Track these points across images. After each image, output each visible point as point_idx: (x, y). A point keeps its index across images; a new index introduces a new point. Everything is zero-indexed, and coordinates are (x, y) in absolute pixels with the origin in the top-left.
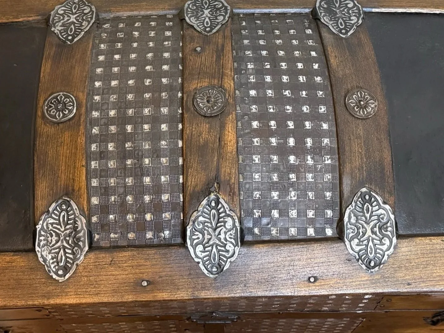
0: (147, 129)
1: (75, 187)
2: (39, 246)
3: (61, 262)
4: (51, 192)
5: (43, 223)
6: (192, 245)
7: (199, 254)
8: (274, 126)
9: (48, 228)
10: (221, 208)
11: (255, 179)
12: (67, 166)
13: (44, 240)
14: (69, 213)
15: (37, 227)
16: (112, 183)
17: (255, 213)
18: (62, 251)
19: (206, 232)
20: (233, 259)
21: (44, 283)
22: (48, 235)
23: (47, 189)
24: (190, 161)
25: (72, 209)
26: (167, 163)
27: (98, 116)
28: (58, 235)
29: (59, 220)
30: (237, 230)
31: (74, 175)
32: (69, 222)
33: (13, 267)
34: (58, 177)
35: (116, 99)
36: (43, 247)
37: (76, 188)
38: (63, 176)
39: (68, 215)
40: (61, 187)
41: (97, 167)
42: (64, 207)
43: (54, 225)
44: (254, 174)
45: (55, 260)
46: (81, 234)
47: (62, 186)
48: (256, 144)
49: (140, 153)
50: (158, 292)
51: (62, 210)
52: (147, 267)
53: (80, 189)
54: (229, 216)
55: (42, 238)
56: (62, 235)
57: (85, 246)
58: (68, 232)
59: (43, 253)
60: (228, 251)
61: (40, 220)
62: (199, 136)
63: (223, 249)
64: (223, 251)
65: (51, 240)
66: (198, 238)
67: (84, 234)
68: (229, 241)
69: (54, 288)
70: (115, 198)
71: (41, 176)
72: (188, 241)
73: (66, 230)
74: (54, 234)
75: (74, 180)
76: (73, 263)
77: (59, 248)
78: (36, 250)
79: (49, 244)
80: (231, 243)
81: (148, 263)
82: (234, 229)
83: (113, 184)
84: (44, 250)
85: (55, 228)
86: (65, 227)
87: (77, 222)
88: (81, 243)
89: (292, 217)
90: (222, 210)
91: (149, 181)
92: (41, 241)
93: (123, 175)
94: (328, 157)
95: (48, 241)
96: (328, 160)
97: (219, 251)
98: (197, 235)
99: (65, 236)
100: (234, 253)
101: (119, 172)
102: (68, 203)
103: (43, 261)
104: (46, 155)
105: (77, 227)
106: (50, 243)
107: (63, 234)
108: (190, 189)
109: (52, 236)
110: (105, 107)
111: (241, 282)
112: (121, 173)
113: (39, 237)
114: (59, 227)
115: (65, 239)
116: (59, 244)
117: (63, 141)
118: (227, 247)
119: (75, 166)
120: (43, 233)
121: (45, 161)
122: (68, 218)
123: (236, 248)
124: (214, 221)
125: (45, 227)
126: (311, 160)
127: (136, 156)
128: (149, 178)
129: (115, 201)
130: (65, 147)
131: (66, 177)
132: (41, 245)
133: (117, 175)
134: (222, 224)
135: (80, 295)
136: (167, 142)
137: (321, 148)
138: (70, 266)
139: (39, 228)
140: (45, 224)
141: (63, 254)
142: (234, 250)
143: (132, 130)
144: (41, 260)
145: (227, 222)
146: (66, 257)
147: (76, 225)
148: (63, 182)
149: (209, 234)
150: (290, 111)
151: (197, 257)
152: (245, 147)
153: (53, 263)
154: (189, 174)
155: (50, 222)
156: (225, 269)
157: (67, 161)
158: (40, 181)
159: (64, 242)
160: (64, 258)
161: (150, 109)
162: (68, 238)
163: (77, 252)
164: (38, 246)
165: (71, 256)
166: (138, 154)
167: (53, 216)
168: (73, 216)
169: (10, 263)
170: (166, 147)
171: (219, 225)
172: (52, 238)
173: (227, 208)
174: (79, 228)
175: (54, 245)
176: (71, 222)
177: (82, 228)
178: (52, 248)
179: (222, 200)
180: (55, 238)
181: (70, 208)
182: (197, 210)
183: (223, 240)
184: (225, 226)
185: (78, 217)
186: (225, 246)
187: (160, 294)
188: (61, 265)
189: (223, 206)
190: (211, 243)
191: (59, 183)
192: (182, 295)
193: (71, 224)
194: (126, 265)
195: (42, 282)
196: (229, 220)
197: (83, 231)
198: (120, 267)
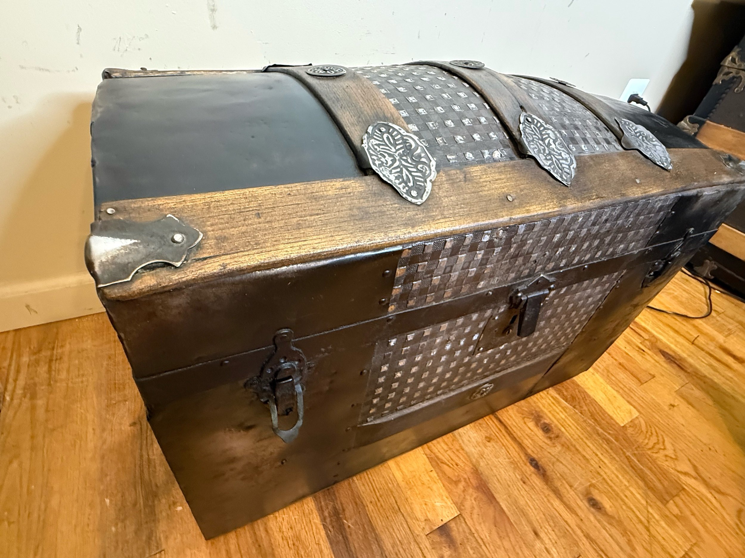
0: (427, 80)
1: (386, 114)
3: (410, 182)
4: (360, 119)
5: (368, 142)
6: (534, 153)
7: (545, 162)
9: (376, 149)
10: (537, 123)
12: (366, 100)
13: (378, 160)
14: (393, 135)
15: (363, 145)
18: (404, 170)
19: (538, 144)
20: (574, 166)
21: (399, 209)
22: (380, 155)
23: (353, 117)
25: (394, 129)
26: (465, 96)
28: (390, 155)
29: (384, 141)
30: (561, 140)
32: (397, 142)
33: (350, 193)
34: (361, 108)
36: (379, 166)
37: (388, 115)
38: (366, 106)
39: (392, 136)
42: (383, 129)
43: (381, 147)
45: (401, 180)
46: (419, 151)
47: (370, 114)
50: (528, 205)
51: (383, 132)
52: (503, 181)
53: (392, 114)
54: (548, 129)
55: (374, 157)
56: (396, 155)
57: (431, 161)
58: (401, 152)
59: (383, 172)
60: (566, 160)
61: (363, 139)
63: (560, 157)
64: (561, 160)
65: (386, 161)
66: (536, 148)
67: (423, 149)
68: (561, 150)
69: (414, 213)
70: (433, 124)
72: (531, 151)
73: (397, 150)
74: (386, 155)
75: (381, 108)
76: (425, 181)
77: (399, 167)
78: (374, 168)
79: (384, 164)
80: (563, 151)
81: (503, 176)
82: (559, 139)
83: (423, 114)
84: (383, 170)
85: (382, 149)
86: (395, 148)
87: (407, 141)
88: (423, 160)
90: (539, 125)
91: (458, 109)
92: (374, 160)
93: (428, 106)
95: (383, 162)
97: (558, 160)
98: (533, 145)
99: (401, 156)
100: (572, 160)
101: (423, 104)
102: (386, 126)
103: (389, 180)
105: (411, 146)
106: (386, 164)
109: (385, 157)
113: (370, 155)
114: (388, 148)
115: (401, 158)
116: (397, 164)
118: (564, 157)
120: (372, 153)
122: (394, 139)
124: (538, 134)
125: (373, 148)
128: (456, 106)
131: (370, 107)
132: (377, 164)
134: (547, 136)
135: (449, 218)
138: (422, 184)
139: (365, 146)
140: (370, 145)
141: (408, 173)
142: (570, 158)
143: (412, 81)
144: (386, 179)
145: (549, 134)
146: (413, 176)
147: (408, 144)
148: (369, 111)
149: (541, 145)
151: (545, 164)
153: (400, 184)
155: (374, 143)
156: (572, 176)
157: (363, 97)
159: (403, 161)
160: (410, 177)
162: (404, 158)
163: (423, 169)
164: (373, 165)
165: (418, 174)
167: (375, 137)
168: (399, 136)
169: (344, 190)
171: (544, 136)
172: (386, 159)
173: (543, 123)
174: (414, 145)
175: (392, 165)
176: (400, 141)
177: (418, 145)
178: (391, 168)
179: (534, 116)
180: (389, 160)
181: (391, 130)
182: (520, 123)
183: (556, 150)
184: (549, 137)
185: (406, 136)
186: (560, 154)
187: (531, 208)
188: (410, 184)
189: (538, 122)
190: (547, 152)
191: (365, 113)
192: (551, 206)
193: (399, 144)
194: (481, 180)
195: (396, 207)
196: (549, 132)
197: (419, 148)
198: (477, 183)
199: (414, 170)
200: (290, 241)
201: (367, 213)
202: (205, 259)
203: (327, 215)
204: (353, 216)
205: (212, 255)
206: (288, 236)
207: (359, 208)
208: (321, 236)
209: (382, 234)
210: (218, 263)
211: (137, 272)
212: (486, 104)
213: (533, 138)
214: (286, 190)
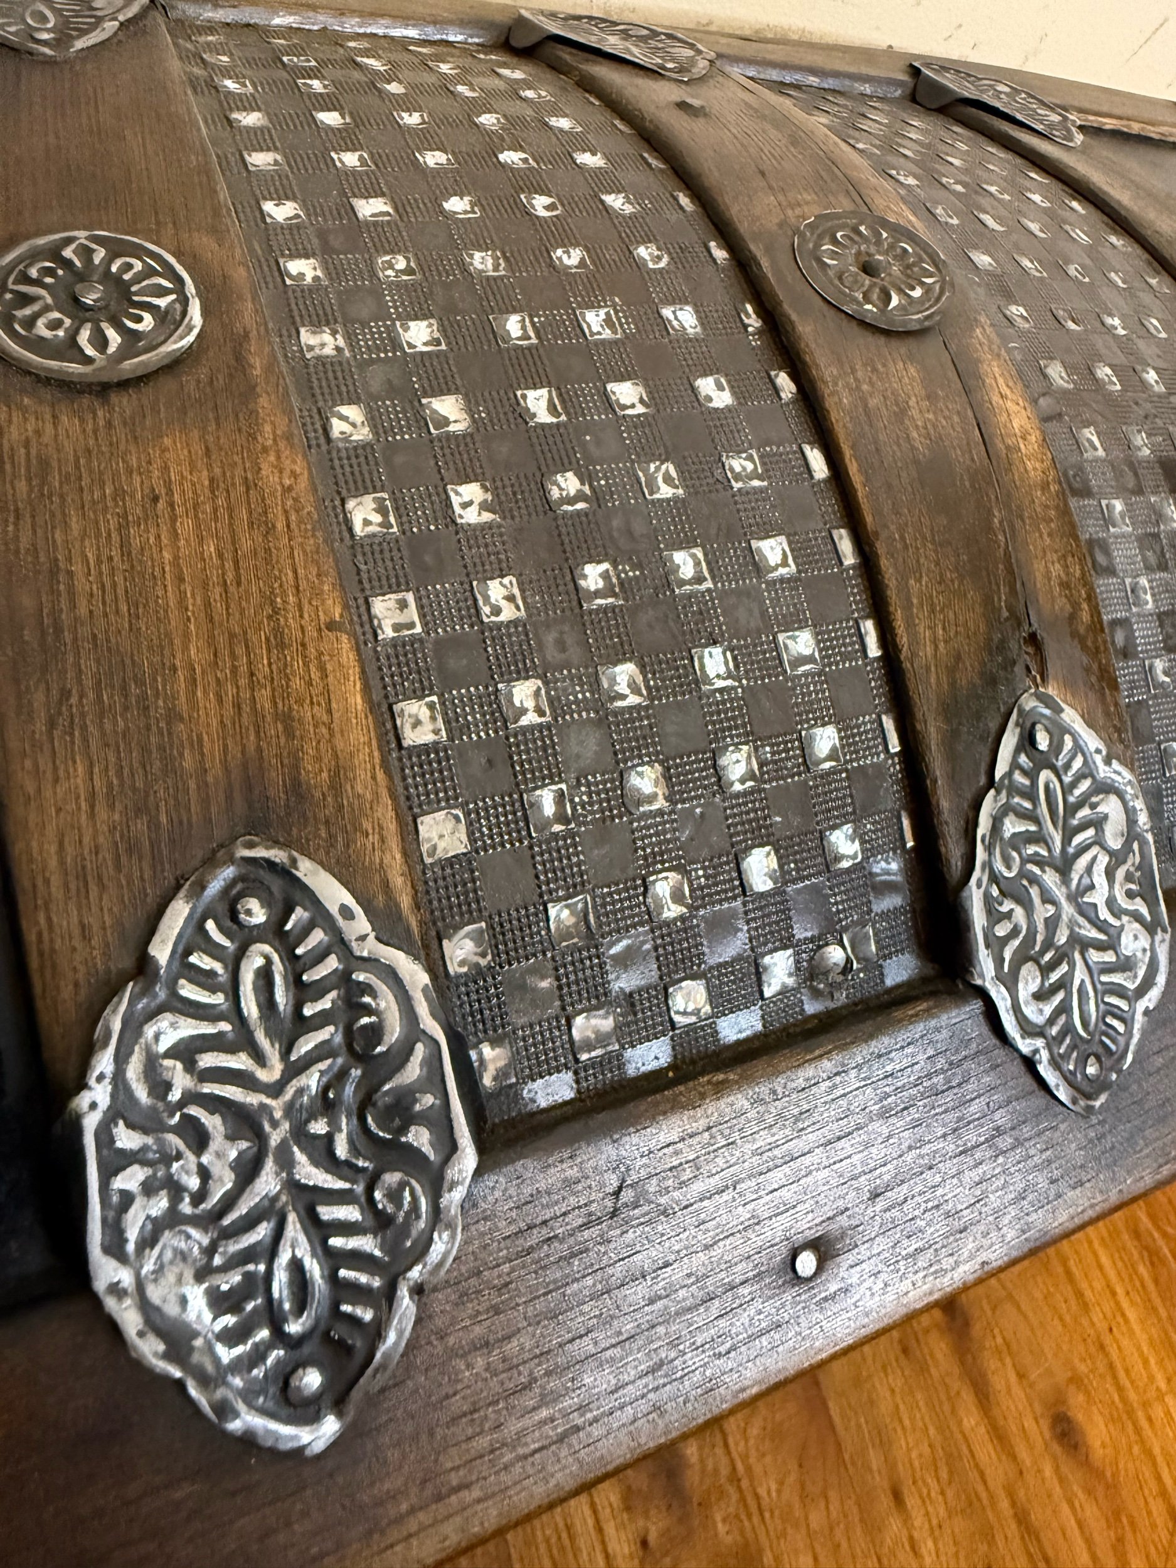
0: (633, 406)
1: (308, 765)
2: (115, 1248)
3: (301, 1313)
4: (140, 826)
5: (121, 1060)
6: (998, 972)
7: (1031, 1010)
8: (1112, 382)
9: (160, 1087)
10: (1071, 756)
11: (1136, 603)
12: (222, 640)
13: (149, 1189)
14: (299, 951)
15: (83, 1100)
16: (523, 711)
18: (294, 1228)
19: (1034, 892)
20: (1153, 997)
22: (175, 1141)
23: (102, 813)
24: (903, 538)
25: (318, 920)
26: (785, 563)
27: (338, 349)
28: (243, 1121)
29: (236, 1014)
30: (1144, 849)
31: (281, 693)
32: (308, 1011)
34: (172, 716)
35: (408, 271)
36: (148, 1241)
37: (316, 775)
38: (206, 700)
39: (290, 958)
40: (203, 786)
41: (412, 625)
42: (256, 913)
43: (207, 1060)
44: (1127, 583)
45: (247, 1307)
46: (413, 1071)
47: (215, 771)
49: (639, 527)
51: (246, 938)
53: (339, 775)
54: (1107, 787)
55: (130, 1179)
56: (278, 1114)
57: (454, 1149)
58: (312, 1080)
59: (154, 1294)
60: (1125, 965)
61: (88, 1050)
62: (899, 417)
63: (1109, 957)
65: (204, 1173)
66: (1015, 932)
67: (434, 1062)
68: (1127, 912)
70: (560, 797)
71: (40, 726)
72: (986, 962)
73: (294, 1070)
74: (213, 1123)
75: (287, 720)
76: (390, 1293)
77: (269, 1210)
78: (100, 1285)
79: (188, 1208)
80: (1137, 917)
82: (1136, 847)
83: (530, 719)
84: (159, 1271)
86: (286, 1052)
87: (367, 999)
88: (420, 1138)
90: (1080, 766)
91: (722, 670)
92: (127, 1199)
93: (575, 653)
95: (176, 1190)
97: (1095, 973)
98: (1010, 915)
99: (301, 1113)
100: (1153, 967)
101: (550, 638)
102: (276, 885)
103: (167, 1356)
104: (54, 592)
105: (375, 1033)
106: (199, 1197)
107: (277, 1105)
109: (199, 1140)
110: (364, 309)
112: (561, 646)
113: (108, 1172)
114: (240, 1062)
115: (300, 1134)
116: (268, 1183)
117: (161, 490)
118: (1127, 947)
119: (278, 632)
120: (126, 1139)
121: (58, 630)
122: (296, 983)
123: (1156, 941)
124: (1054, 825)
125: (141, 1093)
127: (623, 543)
128: (718, 652)
129: (561, 818)
130: (186, 526)
131: (229, 711)
132: (132, 1235)
133: (543, 660)
134: (1090, 833)
136: (750, 458)
138: (369, 1314)
139: (93, 1106)
140: (134, 1071)
141: (302, 1249)
142: (1152, 950)
143: (552, 409)
144: (150, 1349)
145: (1105, 817)
146: (334, 1259)
147: (365, 1020)
148: (212, 747)
149: (1048, 896)
151: (1027, 1027)
153: (237, 1340)
154: (915, 601)
156: (1132, 1054)
157: (219, 607)
158: (44, 762)
159: (300, 1156)
160: (314, 1268)
161: (608, 314)
162: (319, 1127)
163: (399, 1205)
164: (107, 1250)
165: (366, 1244)
166: (629, 533)
167: (189, 991)
168: (332, 963)
170: (756, 483)
171: (1078, 839)
172: (208, 1155)
173: (1098, 751)
174: (394, 1031)
175: (226, 1205)
176: (325, 1003)
177: (414, 1033)
178: (218, 1227)
179: (1071, 717)
180: (223, 1152)
181: (299, 915)
182: (991, 783)
183: (1104, 914)
184: (1099, 841)
185: (370, 963)
186: (1115, 939)
188: (302, 1325)
189: (1079, 745)
190: (1062, 938)
191: (188, 762)
193: (323, 1019)
194: (698, 1186)
196: (1111, 807)
197: (420, 1050)
198: (669, 1212)
199: (350, 1213)
212: (869, 627)
213: (1024, 861)
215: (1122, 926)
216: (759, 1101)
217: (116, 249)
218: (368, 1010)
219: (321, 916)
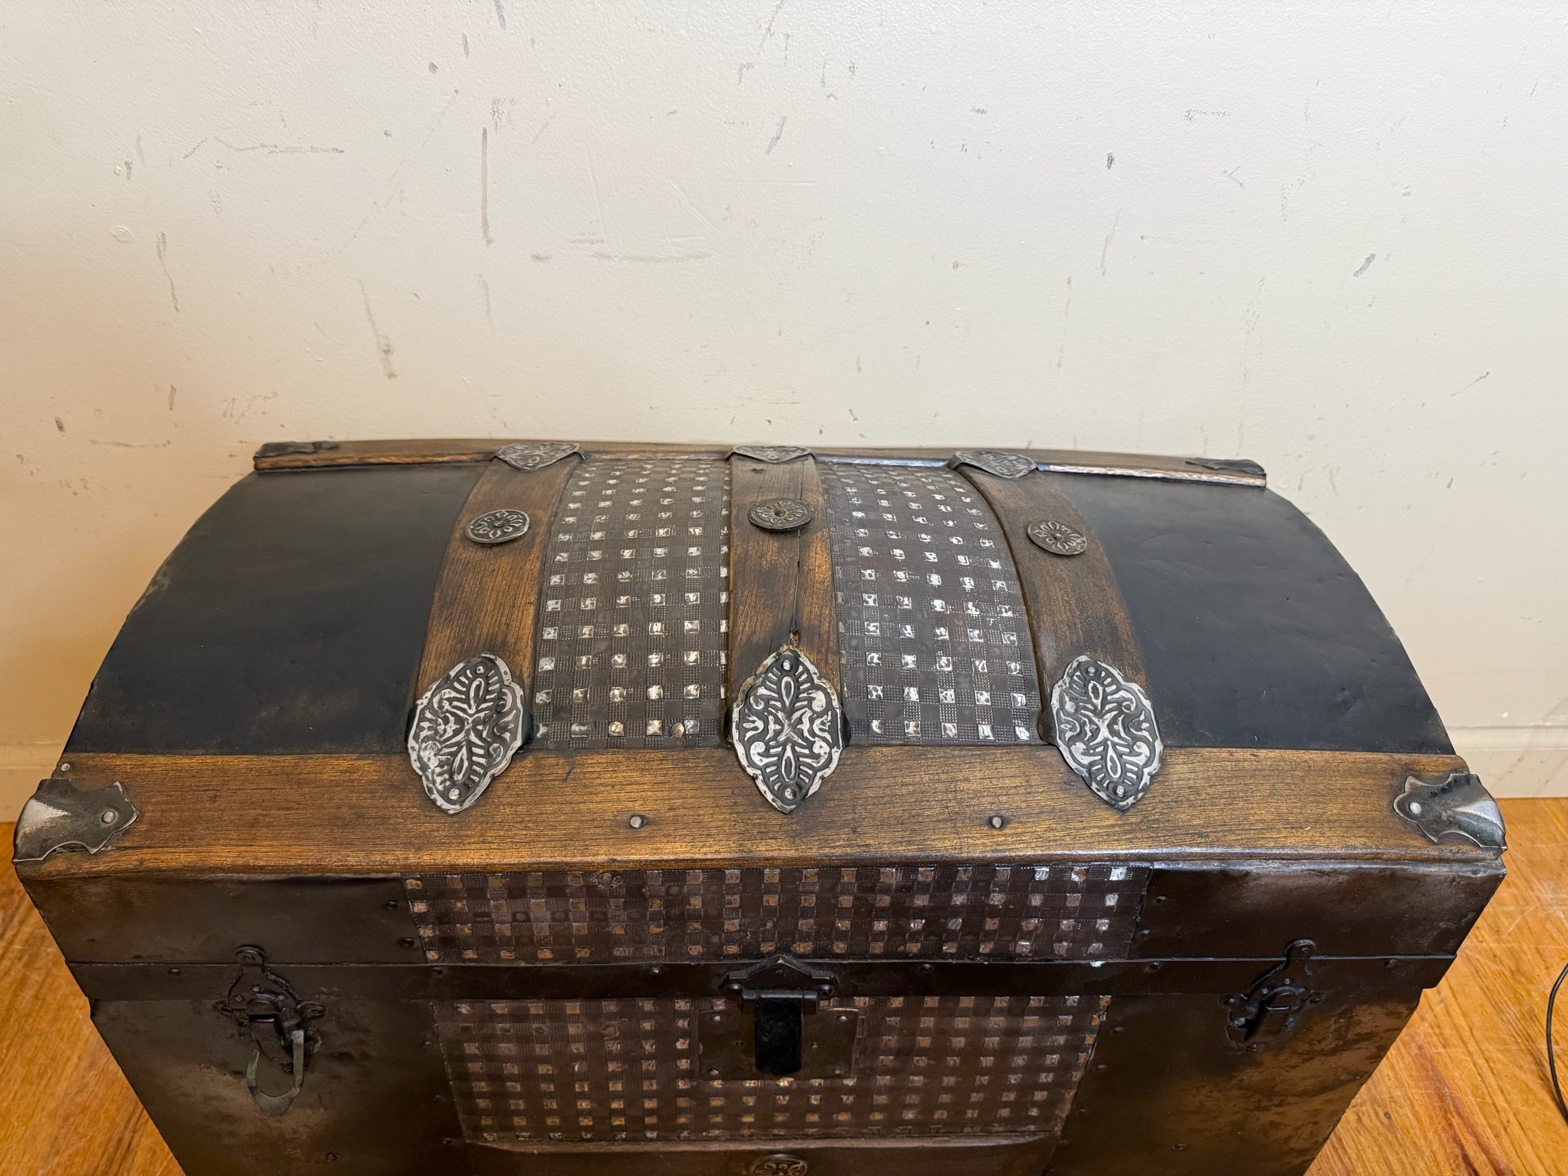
0: (661, 555)
1: (510, 636)
2: (416, 737)
3: (459, 774)
4: (459, 646)
5: (433, 695)
6: (741, 740)
7: (756, 759)
8: (901, 556)
9: (441, 707)
10: (802, 674)
11: (869, 631)
12: (498, 604)
13: (429, 729)
14: (490, 681)
15: (419, 702)
16: (585, 634)
17: (871, 692)
18: (464, 750)
19: (771, 718)
20: (828, 772)
21: (416, 816)
22: (440, 720)
23: (451, 641)
24: (742, 593)
26: (696, 600)
27: (569, 539)
28: (460, 721)
29: (467, 693)
30: (834, 715)
31: (510, 618)
32: (488, 697)
33: (353, 781)
34: (478, 621)
35: (605, 520)
36: (423, 741)
37: (511, 640)
38: (488, 619)
39: (487, 684)
40: (479, 638)
41: (558, 608)
42: (481, 669)
43: (455, 703)
44: (866, 623)
45: (446, 767)
46: (510, 718)
47: (484, 635)
48: (868, 577)
49: (645, 587)
50: (665, 840)
51: (476, 675)
52: (645, 786)
53: (518, 639)
54: (819, 688)
55: (425, 724)
57: (515, 740)
58: (482, 715)
59: (422, 754)
60: (817, 757)
61: (427, 690)
62: (760, 558)
63: (807, 751)
64: (806, 756)
65: (445, 731)
66: (755, 728)
67: (516, 717)
68: (818, 736)
69: (434, 826)
70: (588, 660)
71: (443, 620)
72: (735, 734)
73: (478, 711)
74: (452, 719)
75: (508, 625)
76: (485, 774)
77: (458, 744)
78: (409, 746)
79: (438, 737)
80: (824, 739)
81: (648, 779)
82: (830, 713)
83: (586, 637)
84: (426, 748)
85: (456, 707)
86: (478, 706)
87: (504, 696)
88: (507, 736)
89: (945, 701)
90: (804, 677)
91: (659, 630)
92: (423, 729)
93: (608, 620)
94: (1007, 607)
95: (437, 732)
96: (1006, 612)
97: (797, 756)
98: (754, 722)
99: (476, 722)
100: (830, 760)
101: (601, 615)
102: (490, 664)
103: (420, 769)
104: (458, 591)
105: (504, 706)
106: (441, 736)
107: (471, 720)
108: (740, 640)
109: (447, 722)
110: (584, 529)
111: (845, 824)
112: (604, 617)
113: (420, 720)
114: (465, 706)
115: (474, 729)
116: (460, 737)
117: (496, 569)
118: (816, 750)
119: (514, 604)
120: (428, 715)
121: (456, 599)
122: (486, 690)
123: (833, 751)
124: (788, 697)
125: (436, 706)
126: (974, 609)
127: (638, 591)
128: (659, 624)
129: (587, 665)
130: (499, 578)
131: (493, 622)
132: (422, 737)
133: (597, 621)
134: (805, 703)
135: (490, 843)
136: (697, 570)
137: (991, 594)
138: (477, 779)
139: (422, 703)
140: (436, 700)
141: (465, 757)
142: (830, 754)
143: (632, 555)
144: (416, 765)
145: (814, 699)
146: (472, 763)
147: (502, 702)
148: (485, 630)
149: (777, 721)
150: (928, 540)
151: (752, 764)
152: (847, 582)
153: (440, 774)
155: (448, 695)
156: (811, 792)
157: (500, 597)
158: (440, 628)
159: (472, 734)
160: (466, 764)
161: (668, 530)
162: (480, 728)
163: (495, 752)
164: (414, 738)
165: (482, 761)
166: (641, 589)
167: (456, 685)
168: (497, 685)
169: (349, 774)
170: (696, 577)
171: (798, 704)
172: (448, 726)
173: (815, 673)
174: (508, 707)
175: (448, 739)
176: (493, 696)
177: (515, 707)
178: (445, 744)
179: (805, 660)
180: (452, 726)
181: (493, 672)
182: (753, 673)
183: (806, 734)
184: (810, 706)
185: (508, 688)
186: (810, 745)
187: (669, 846)
188: (459, 778)
189: (806, 670)
190: (782, 738)
191: (478, 633)
192: (716, 848)
193: (491, 700)
194: (599, 781)
195: (411, 813)
196: (819, 695)
197: (514, 712)
198: (586, 786)
199: (481, 752)
200: (232, 842)
201: (361, 816)
202: (126, 848)
203: (300, 812)
204: (336, 818)
205: (135, 844)
206: (233, 834)
207: (352, 807)
208: (275, 843)
209: (363, 854)
210: (136, 857)
211: (55, 850)
212: (723, 623)
213: (767, 705)
214: (269, 764)
215: (815, 742)
216: (628, 759)
217: (511, 513)
218: (504, 700)
219: (498, 673)
